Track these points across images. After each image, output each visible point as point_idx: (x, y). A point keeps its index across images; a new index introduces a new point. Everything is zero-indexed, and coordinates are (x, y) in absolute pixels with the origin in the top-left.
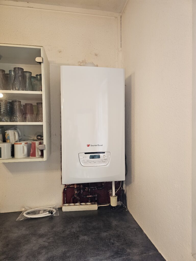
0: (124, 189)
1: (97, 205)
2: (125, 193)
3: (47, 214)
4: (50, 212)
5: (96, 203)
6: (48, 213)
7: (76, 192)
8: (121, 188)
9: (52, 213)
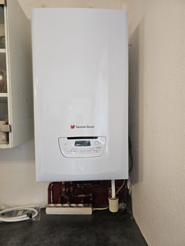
0: (129, 188)
1: (91, 208)
2: (130, 193)
3: (25, 218)
4: (28, 215)
5: (91, 205)
6: (26, 215)
7: (64, 190)
8: (124, 186)
9: (31, 217)
